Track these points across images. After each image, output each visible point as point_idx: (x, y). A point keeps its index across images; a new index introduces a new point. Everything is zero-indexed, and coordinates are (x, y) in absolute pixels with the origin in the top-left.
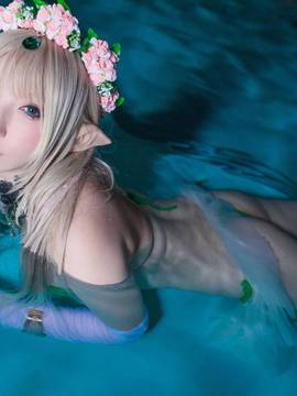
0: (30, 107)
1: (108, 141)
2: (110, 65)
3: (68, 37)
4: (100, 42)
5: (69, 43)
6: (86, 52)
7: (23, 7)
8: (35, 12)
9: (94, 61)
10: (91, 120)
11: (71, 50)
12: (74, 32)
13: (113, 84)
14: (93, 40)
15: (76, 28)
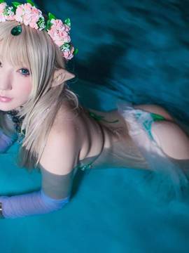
0: (22, 69)
1: (72, 76)
2: (66, 34)
3: (37, 23)
4: (57, 20)
5: (38, 26)
6: (50, 29)
7: (7, 8)
8: (14, 10)
9: (56, 34)
10: (60, 67)
11: (40, 29)
12: (40, 19)
13: (69, 44)
14: (53, 21)
15: (41, 16)
